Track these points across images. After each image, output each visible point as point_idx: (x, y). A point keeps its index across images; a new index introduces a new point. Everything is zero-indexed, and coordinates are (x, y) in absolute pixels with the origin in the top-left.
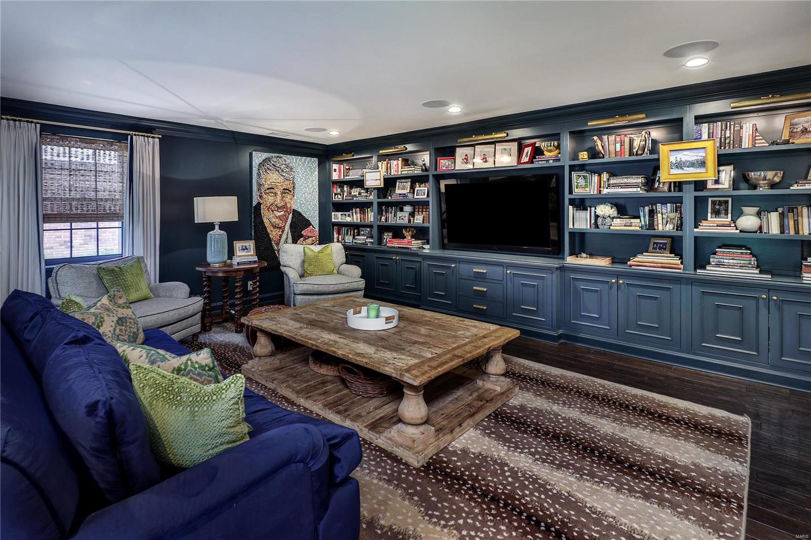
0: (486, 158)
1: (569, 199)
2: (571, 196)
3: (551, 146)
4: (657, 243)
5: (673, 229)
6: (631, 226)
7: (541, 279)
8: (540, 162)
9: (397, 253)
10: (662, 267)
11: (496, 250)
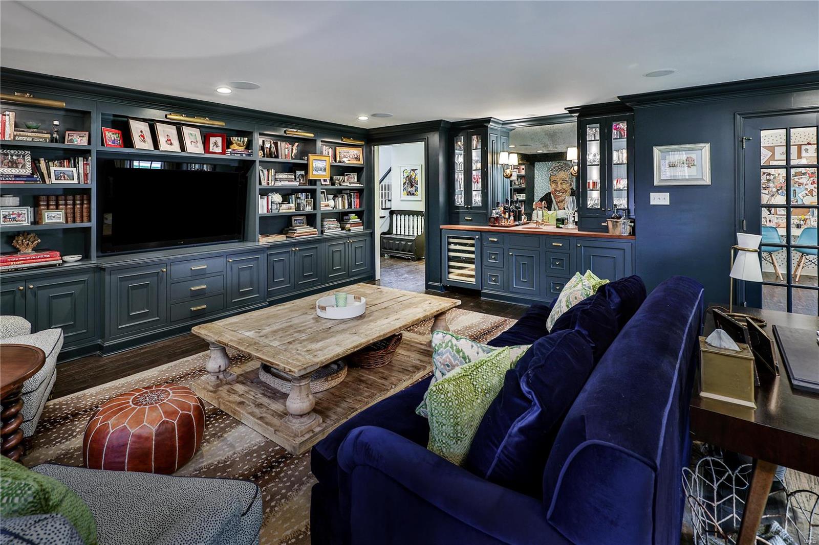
0: (170, 140)
1: (260, 189)
2: (261, 187)
3: (240, 141)
4: (297, 220)
5: (312, 209)
6: (291, 209)
7: (256, 260)
8: (236, 155)
9: (26, 279)
10: (310, 235)
11: (182, 244)
